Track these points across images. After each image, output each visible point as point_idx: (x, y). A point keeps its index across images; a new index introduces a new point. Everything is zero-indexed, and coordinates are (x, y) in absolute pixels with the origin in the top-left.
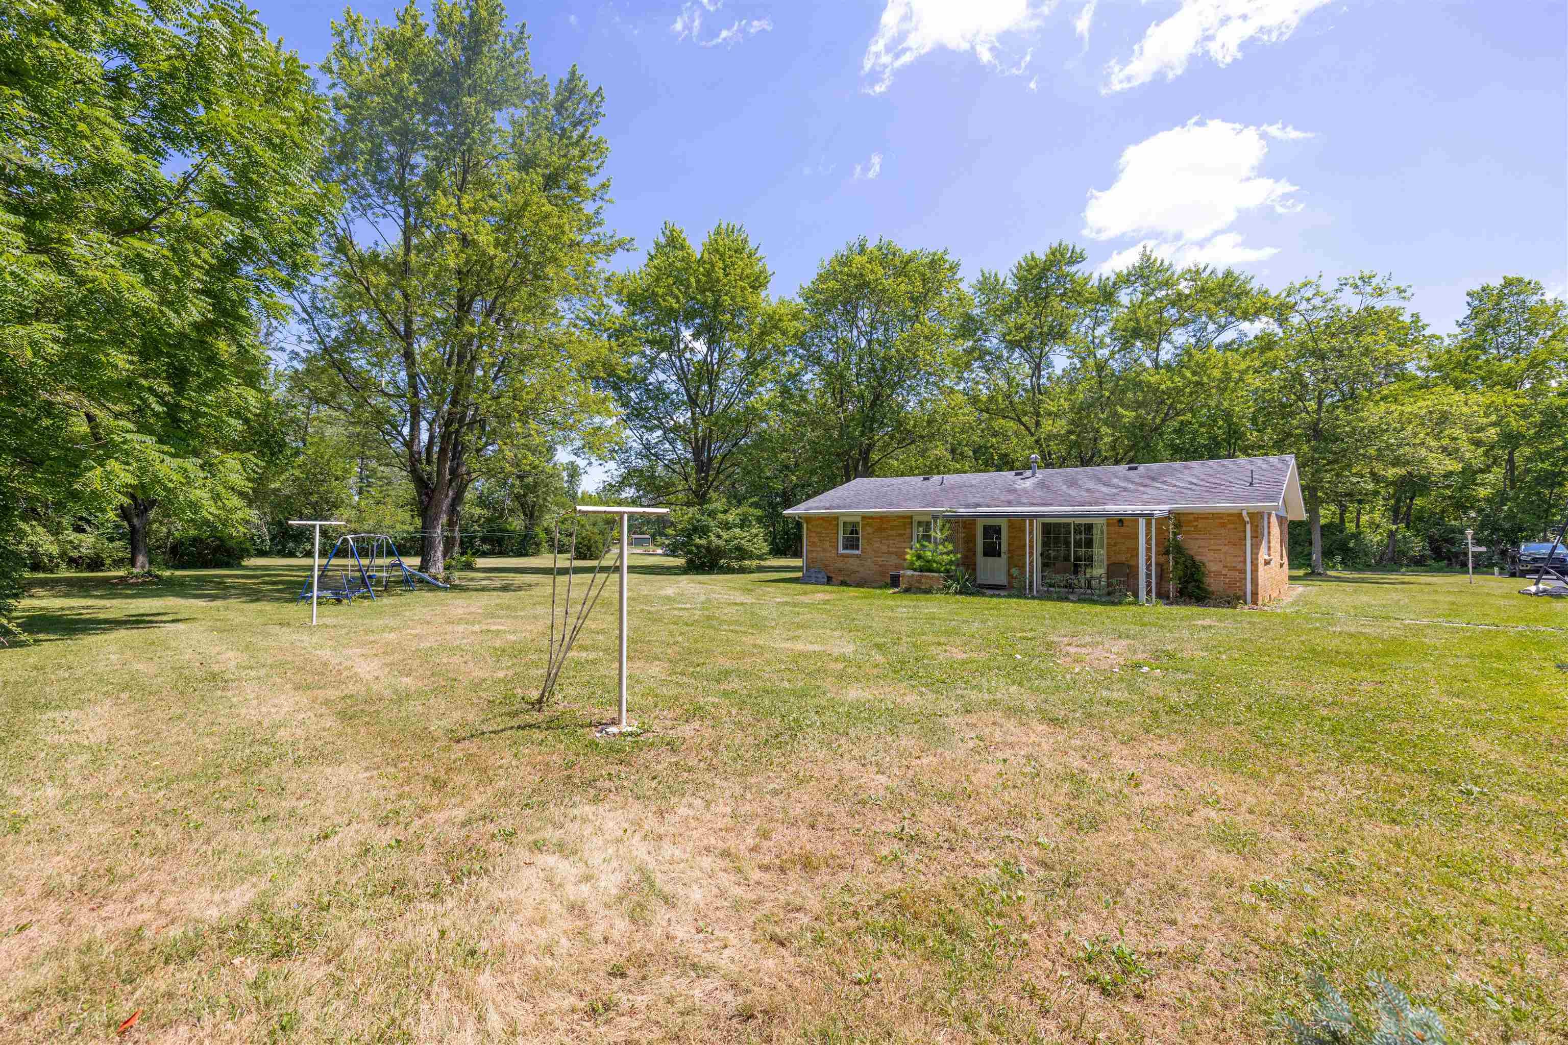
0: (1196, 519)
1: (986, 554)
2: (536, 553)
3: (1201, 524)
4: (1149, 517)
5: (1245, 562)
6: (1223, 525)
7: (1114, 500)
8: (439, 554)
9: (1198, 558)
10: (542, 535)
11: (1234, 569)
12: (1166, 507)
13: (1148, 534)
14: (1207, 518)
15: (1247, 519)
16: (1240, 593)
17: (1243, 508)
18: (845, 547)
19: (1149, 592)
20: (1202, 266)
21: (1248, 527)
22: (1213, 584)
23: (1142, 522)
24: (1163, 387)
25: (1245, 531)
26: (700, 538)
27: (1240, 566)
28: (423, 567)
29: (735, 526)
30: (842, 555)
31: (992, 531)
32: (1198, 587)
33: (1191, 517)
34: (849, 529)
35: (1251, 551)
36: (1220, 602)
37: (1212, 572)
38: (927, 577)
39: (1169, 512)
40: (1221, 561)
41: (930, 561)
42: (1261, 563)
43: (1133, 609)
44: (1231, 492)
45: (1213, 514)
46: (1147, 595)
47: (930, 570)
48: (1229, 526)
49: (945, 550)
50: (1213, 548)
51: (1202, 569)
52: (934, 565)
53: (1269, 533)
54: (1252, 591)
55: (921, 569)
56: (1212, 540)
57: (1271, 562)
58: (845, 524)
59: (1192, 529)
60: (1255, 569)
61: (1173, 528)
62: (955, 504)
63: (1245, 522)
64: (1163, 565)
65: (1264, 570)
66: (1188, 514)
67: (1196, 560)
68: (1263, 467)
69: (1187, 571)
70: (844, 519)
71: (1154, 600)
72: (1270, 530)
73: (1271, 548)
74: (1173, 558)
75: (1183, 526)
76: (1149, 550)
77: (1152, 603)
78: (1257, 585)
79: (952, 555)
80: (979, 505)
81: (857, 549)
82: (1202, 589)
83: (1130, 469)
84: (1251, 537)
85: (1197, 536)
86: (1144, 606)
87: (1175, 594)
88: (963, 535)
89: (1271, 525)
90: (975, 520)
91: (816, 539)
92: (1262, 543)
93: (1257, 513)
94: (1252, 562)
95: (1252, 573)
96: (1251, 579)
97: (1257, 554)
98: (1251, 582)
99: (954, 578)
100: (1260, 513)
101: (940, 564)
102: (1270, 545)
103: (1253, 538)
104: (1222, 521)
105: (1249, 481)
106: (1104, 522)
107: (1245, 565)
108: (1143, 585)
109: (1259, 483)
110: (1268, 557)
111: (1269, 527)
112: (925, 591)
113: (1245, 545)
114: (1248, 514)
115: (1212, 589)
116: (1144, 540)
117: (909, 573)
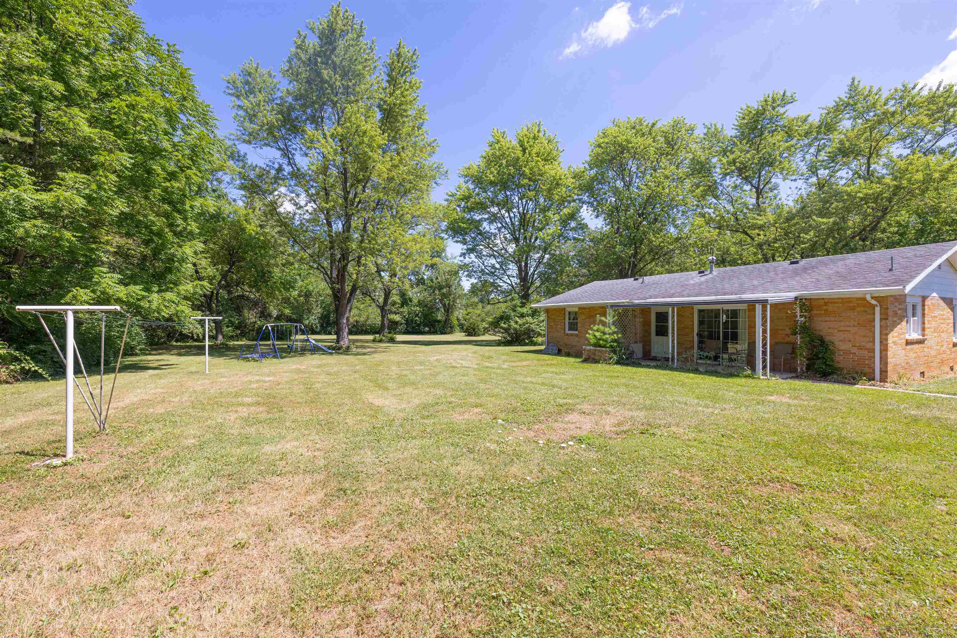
0: (826, 304)
1: (658, 334)
2: (451, 333)
3: (830, 308)
4: (764, 302)
5: (874, 342)
6: (853, 309)
7: (754, 289)
8: (345, 334)
9: (827, 339)
10: (456, 322)
11: (861, 348)
12: (792, 295)
13: (764, 317)
14: (835, 303)
15: (874, 302)
16: (867, 370)
17: (866, 293)
18: (570, 329)
19: (764, 367)
20: (911, 86)
21: (878, 310)
22: (840, 360)
23: (759, 308)
24: (860, 195)
25: (874, 314)
26: (504, 323)
27: (869, 345)
28: (338, 341)
29: (528, 315)
30: (567, 335)
31: (662, 317)
32: (825, 364)
33: (822, 302)
34: (572, 317)
35: (881, 332)
36: (846, 378)
37: (842, 350)
38: (599, 350)
39: (796, 298)
40: (850, 341)
41: (600, 339)
42: (894, 343)
43: (750, 381)
44: (865, 278)
45: (842, 299)
46: (763, 369)
47: (600, 346)
48: (858, 309)
49: (610, 331)
50: (842, 329)
51: (831, 347)
52: (601, 342)
53: (923, 315)
54: (881, 368)
55: (595, 345)
56: (841, 321)
57: (926, 342)
58: (569, 312)
59: (823, 312)
60: (884, 349)
61: (801, 312)
62: (635, 297)
63: (873, 307)
64: (794, 344)
65: (905, 349)
66: (818, 299)
67: (825, 340)
68: (918, 253)
69: (815, 350)
70: (569, 309)
71: (768, 374)
72: (926, 312)
73: (928, 328)
74: (801, 338)
75: (812, 310)
76: (764, 331)
77: (766, 376)
78: (886, 364)
79: (615, 335)
80: (651, 297)
81: (577, 330)
82: (829, 366)
83: (792, 263)
84: (881, 320)
85: (827, 319)
86: (759, 378)
87: (802, 369)
88: (641, 320)
89: (929, 308)
90: (650, 308)
91: (552, 324)
92: (904, 323)
93: (887, 297)
94: (881, 342)
95: (881, 352)
96: (881, 358)
97: (887, 335)
98: (880, 361)
99: (614, 352)
100: (891, 296)
101: (606, 341)
102: (927, 326)
103: (884, 321)
104: (851, 305)
105: (890, 267)
106: (746, 308)
107: (874, 345)
108: (759, 360)
109: (902, 268)
110: (921, 337)
111: (924, 310)
112: (596, 362)
113: (874, 326)
114: (872, 298)
115: (841, 366)
116: (761, 323)
117: (588, 348)
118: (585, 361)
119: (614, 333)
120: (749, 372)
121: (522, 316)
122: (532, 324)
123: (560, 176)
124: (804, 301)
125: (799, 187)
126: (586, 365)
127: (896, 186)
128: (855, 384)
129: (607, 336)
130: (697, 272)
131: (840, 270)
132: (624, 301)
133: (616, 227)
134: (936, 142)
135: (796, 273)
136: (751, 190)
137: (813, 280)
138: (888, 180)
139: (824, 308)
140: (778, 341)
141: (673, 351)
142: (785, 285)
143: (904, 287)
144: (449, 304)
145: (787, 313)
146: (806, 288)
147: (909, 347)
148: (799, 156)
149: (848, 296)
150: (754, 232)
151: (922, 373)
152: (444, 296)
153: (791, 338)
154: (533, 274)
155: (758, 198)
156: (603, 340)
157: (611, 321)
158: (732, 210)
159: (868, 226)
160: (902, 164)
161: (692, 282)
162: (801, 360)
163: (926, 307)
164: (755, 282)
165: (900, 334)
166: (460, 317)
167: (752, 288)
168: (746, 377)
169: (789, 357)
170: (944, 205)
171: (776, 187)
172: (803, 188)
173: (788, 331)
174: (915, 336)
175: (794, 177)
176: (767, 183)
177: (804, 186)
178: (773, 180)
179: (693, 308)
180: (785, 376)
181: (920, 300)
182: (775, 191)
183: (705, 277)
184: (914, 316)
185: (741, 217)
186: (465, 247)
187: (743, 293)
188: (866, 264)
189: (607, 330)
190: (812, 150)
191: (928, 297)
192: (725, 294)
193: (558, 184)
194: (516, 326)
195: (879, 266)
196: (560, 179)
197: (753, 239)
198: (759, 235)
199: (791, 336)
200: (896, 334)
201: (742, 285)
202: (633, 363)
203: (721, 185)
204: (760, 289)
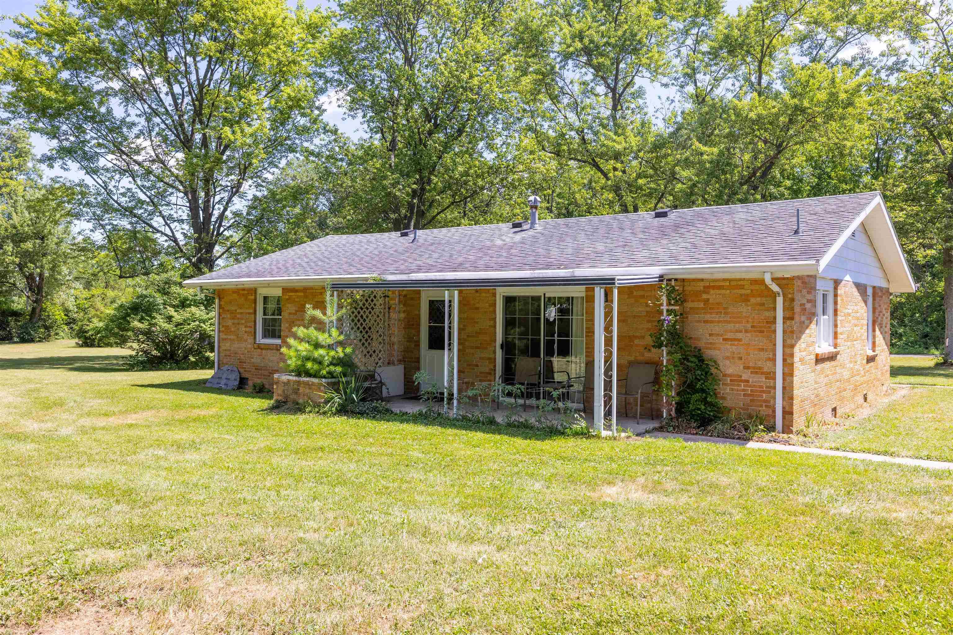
0: (707, 289)
1: (432, 344)
4: (610, 284)
5: (774, 360)
6: (745, 299)
9: (709, 353)
10: (59, 316)
11: (757, 371)
12: (655, 271)
13: (608, 313)
14: (719, 288)
15: (775, 288)
16: (764, 411)
17: (764, 271)
18: (265, 336)
19: (608, 414)
21: (780, 300)
22: (727, 394)
23: (599, 293)
24: (753, 115)
25: (775, 309)
26: (141, 320)
27: (766, 366)
30: (260, 347)
32: (704, 401)
33: (700, 287)
34: (272, 306)
35: (784, 341)
36: (734, 427)
37: (729, 376)
38: (307, 384)
39: (661, 276)
40: (741, 358)
41: (308, 359)
42: (801, 360)
43: (583, 443)
44: (763, 244)
45: (730, 280)
46: (605, 418)
47: (308, 374)
48: (753, 300)
49: (330, 341)
50: (729, 335)
51: (713, 370)
52: (309, 365)
53: (836, 311)
54: (784, 408)
55: (301, 371)
56: (729, 322)
57: (839, 357)
58: (265, 298)
59: (702, 305)
60: (789, 374)
61: (669, 304)
62: (391, 269)
63: (774, 295)
64: (657, 364)
65: (814, 371)
66: (694, 280)
67: (705, 357)
68: (829, 208)
69: (689, 375)
70: (263, 292)
71: (614, 427)
72: (839, 307)
73: (841, 334)
74: (669, 353)
75: (685, 301)
76: (608, 342)
77: (611, 430)
78: (792, 398)
79: (340, 349)
80: (419, 269)
81: (279, 337)
82: (711, 404)
83: (658, 215)
84: (785, 319)
85: (708, 317)
86: (598, 437)
87: (669, 411)
88: (402, 315)
89: (842, 300)
90: (419, 292)
91: (230, 323)
92: (813, 326)
93: (792, 279)
94: (784, 360)
95: (784, 379)
96: (784, 388)
97: (792, 346)
98: (783, 393)
99: (335, 386)
100: (799, 277)
101: (320, 363)
102: (839, 330)
103: (788, 322)
104: (743, 292)
105: (795, 227)
106: (583, 294)
107: (775, 365)
108: (599, 401)
109: (810, 230)
110: (832, 349)
111: (836, 303)
112: (298, 409)
113: (775, 331)
114: (773, 279)
115: (727, 403)
116: (603, 325)
117: (285, 378)
118: (277, 408)
119: (341, 343)
120: (584, 424)
121: (183, 304)
122: (204, 322)
123: (273, 18)
124: (673, 283)
125: (671, 98)
126: (274, 419)
127: (796, 106)
128: (748, 440)
129: (322, 352)
130: (510, 225)
131: (726, 230)
132: (370, 276)
133: (389, 138)
134: (837, 52)
135: (663, 233)
136: (606, 95)
137: (689, 245)
138: (786, 95)
139: (705, 296)
140: (632, 358)
141: (451, 381)
142: (645, 253)
143: (818, 261)
144: (41, 275)
145: (647, 305)
146: (675, 258)
147: (819, 367)
148: (672, 47)
149: (738, 276)
150: (608, 166)
151: (834, 410)
152: (27, 256)
153: (653, 354)
154: (222, 217)
155: (614, 108)
156: (315, 360)
157: (334, 318)
158: (577, 123)
159: (760, 168)
160: (803, 75)
161: (499, 242)
162: (667, 396)
163: (839, 298)
164: (600, 247)
165: (808, 346)
166: (71, 304)
167: (593, 256)
168: (576, 434)
169: (650, 388)
170: (849, 144)
171: (640, 93)
172: (676, 100)
173: (649, 340)
174: (825, 348)
175: (665, 80)
176: (628, 84)
177: (678, 97)
178: (637, 79)
179: (494, 295)
180: (642, 428)
181: (831, 286)
182: (641, 101)
183: (523, 234)
184: (824, 314)
185: (589, 136)
186: (55, 143)
187: (578, 266)
188: (762, 222)
189: (323, 338)
190: (689, 42)
191: (841, 281)
192: (548, 266)
193: (268, 34)
194: (166, 326)
195: (780, 226)
196: (273, 25)
197: (605, 175)
198: (615, 169)
199: (653, 350)
200: (803, 346)
201: (578, 250)
202: (375, 409)
203: (561, 77)
204: (606, 258)
